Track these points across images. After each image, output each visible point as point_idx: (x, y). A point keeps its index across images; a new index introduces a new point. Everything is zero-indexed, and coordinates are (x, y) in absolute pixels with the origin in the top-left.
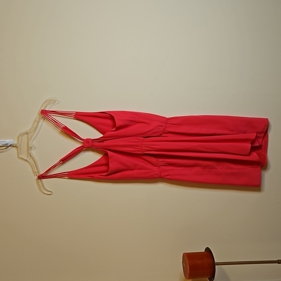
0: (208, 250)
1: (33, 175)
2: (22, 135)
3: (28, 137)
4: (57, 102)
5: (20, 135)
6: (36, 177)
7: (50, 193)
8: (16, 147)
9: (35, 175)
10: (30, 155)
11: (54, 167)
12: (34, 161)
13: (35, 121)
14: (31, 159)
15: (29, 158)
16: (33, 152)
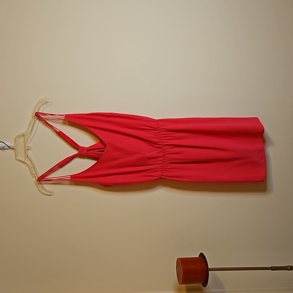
0: (202, 255)
1: (31, 177)
2: (18, 137)
3: (24, 138)
4: (48, 104)
5: (17, 137)
6: (34, 180)
7: (50, 194)
8: (13, 149)
10: (28, 156)
11: (52, 171)
12: (33, 164)
14: (29, 161)
15: (27, 160)
16: (30, 153)
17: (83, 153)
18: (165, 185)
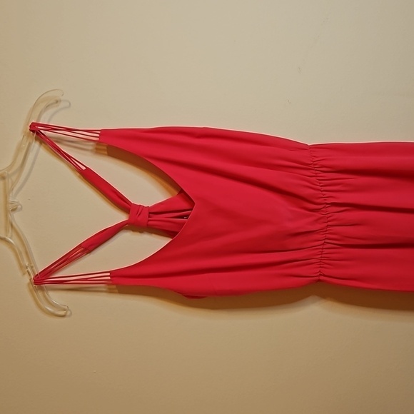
1: (20, 274)
3: (5, 185)
4: (62, 105)
6: (27, 280)
7: (62, 313)
9: (24, 274)
10: (12, 225)
11: (67, 259)
12: (23, 245)
13: (19, 149)
14: (15, 236)
15: (9, 235)
16: (16, 217)
17: (140, 220)
18: (324, 296)
